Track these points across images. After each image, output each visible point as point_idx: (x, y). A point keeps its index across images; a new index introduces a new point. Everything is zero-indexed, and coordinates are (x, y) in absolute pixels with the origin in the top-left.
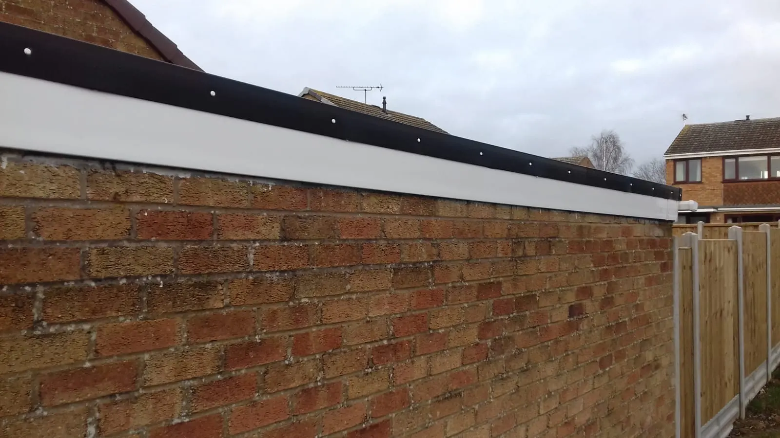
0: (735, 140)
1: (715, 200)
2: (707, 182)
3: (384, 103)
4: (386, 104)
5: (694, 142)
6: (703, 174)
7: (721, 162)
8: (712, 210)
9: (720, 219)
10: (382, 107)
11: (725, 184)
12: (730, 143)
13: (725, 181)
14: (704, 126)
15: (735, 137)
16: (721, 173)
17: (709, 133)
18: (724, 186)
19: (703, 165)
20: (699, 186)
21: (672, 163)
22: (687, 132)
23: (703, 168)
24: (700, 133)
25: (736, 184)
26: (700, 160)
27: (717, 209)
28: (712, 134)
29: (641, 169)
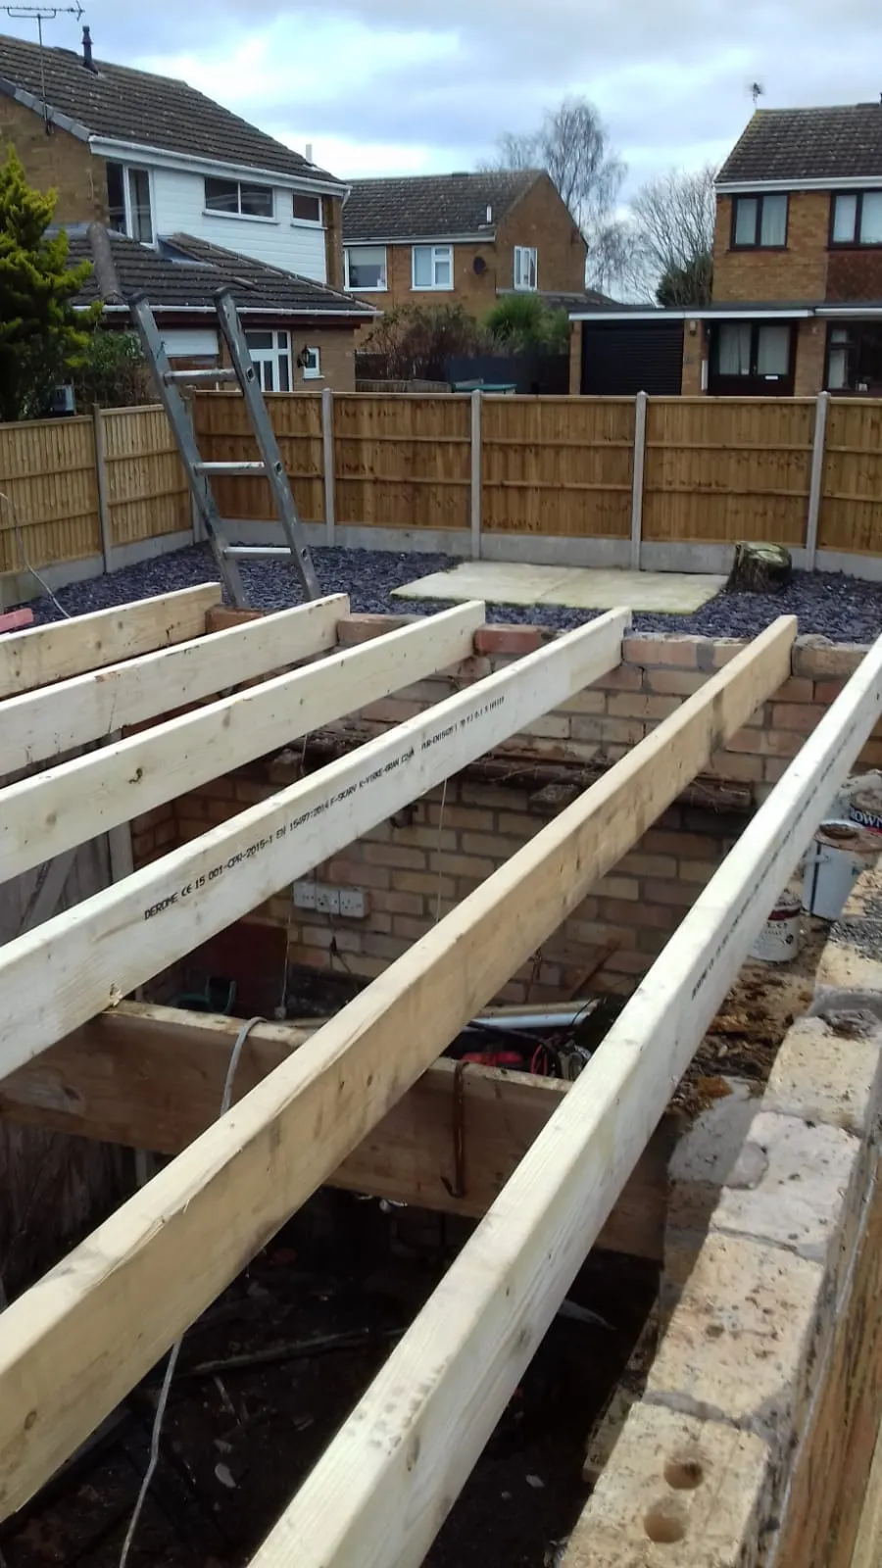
0: (858, 152)
1: (811, 288)
2: (796, 249)
3: (87, 44)
4: (92, 47)
5: (775, 153)
6: (790, 228)
7: (827, 201)
8: (804, 314)
9: (818, 331)
10: (81, 52)
11: (834, 253)
12: (848, 158)
13: (833, 247)
14: (795, 114)
15: (857, 144)
16: (826, 227)
17: (803, 133)
18: (831, 257)
19: (792, 208)
20: (782, 256)
21: (729, 203)
22: (760, 127)
23: (790, 217)
24: (787, 131)
25: (856, 252)
26: (786, 197)
27: (813, 309)
28: (811, 135)
29: (645, 192)
